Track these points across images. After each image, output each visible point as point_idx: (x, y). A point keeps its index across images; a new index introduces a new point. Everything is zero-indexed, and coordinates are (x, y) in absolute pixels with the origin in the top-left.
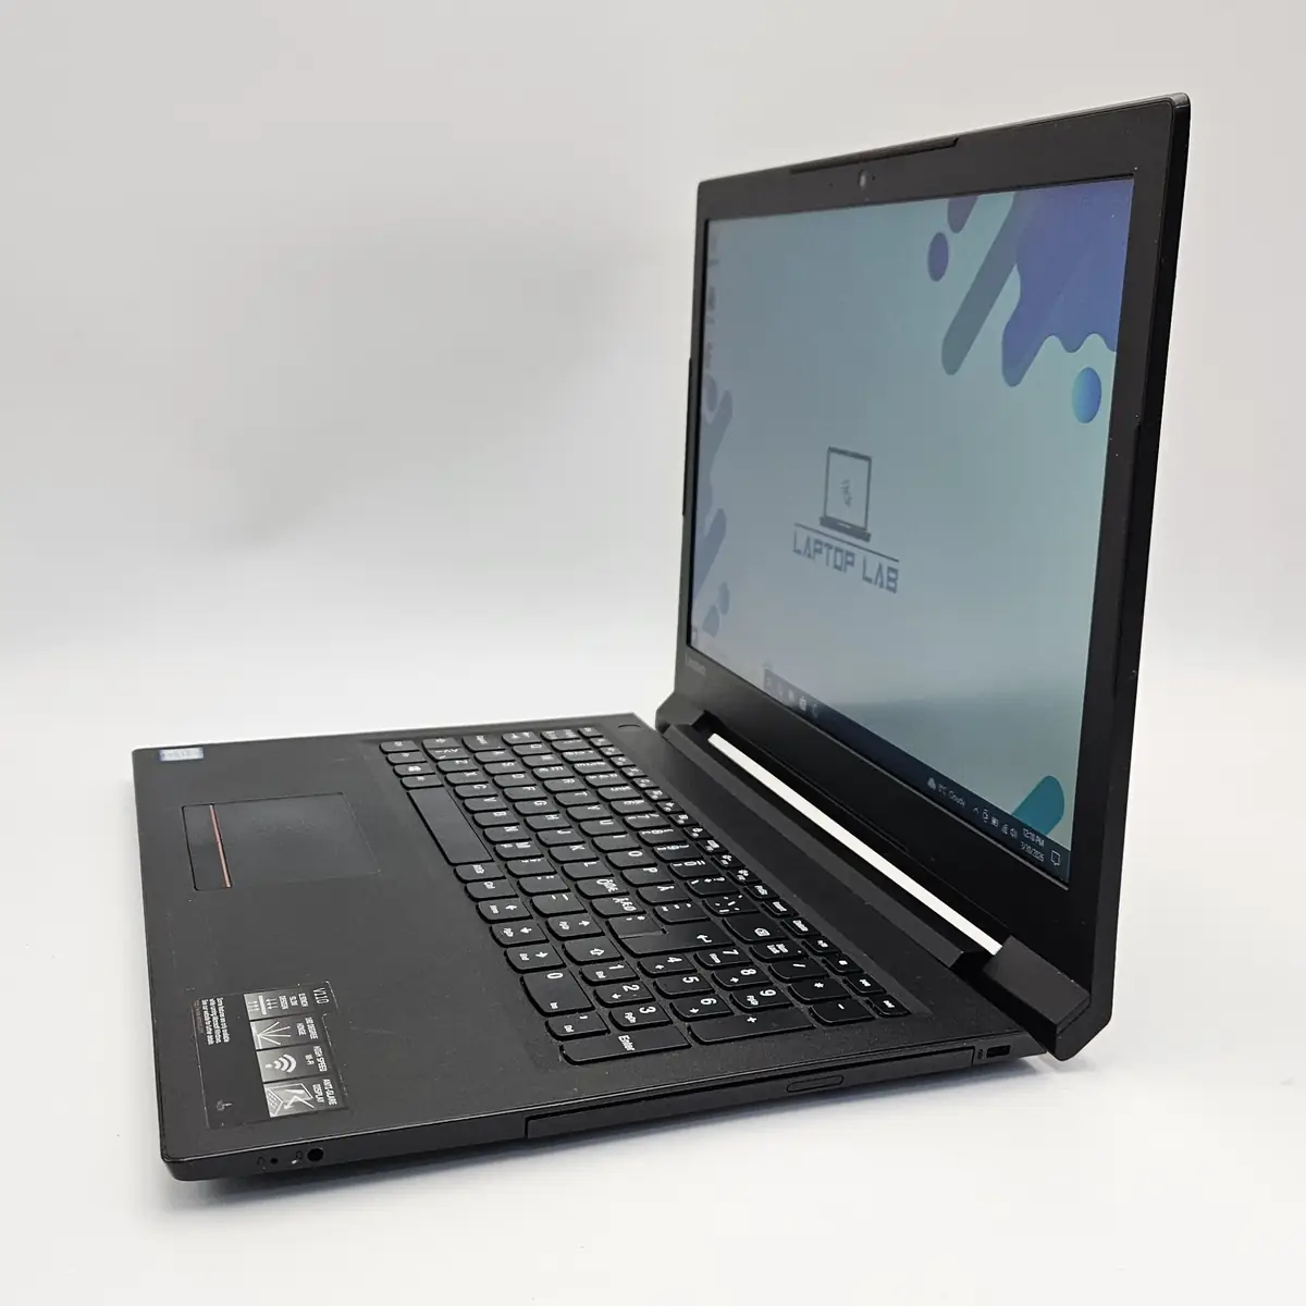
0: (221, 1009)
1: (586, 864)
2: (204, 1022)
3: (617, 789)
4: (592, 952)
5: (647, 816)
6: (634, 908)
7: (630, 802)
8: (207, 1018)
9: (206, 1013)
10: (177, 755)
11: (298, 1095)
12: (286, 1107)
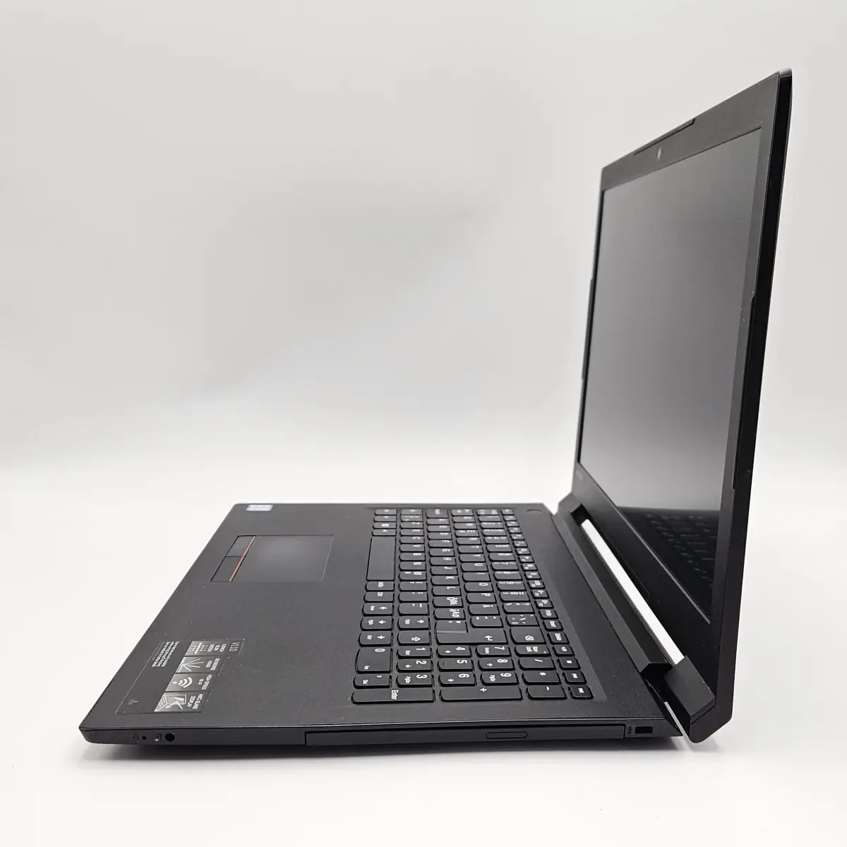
0: (174, 648)
1: (448, 588)
2: (159, 653)
3: (500, 546)
4: (412, 639)
5: (507, 563)
6: (458, 616)
7: (502, 554)
8: (162, 652)
9: (164, 649)
10: (256, 508)
11: (179, 702)
12: (167, 707)
